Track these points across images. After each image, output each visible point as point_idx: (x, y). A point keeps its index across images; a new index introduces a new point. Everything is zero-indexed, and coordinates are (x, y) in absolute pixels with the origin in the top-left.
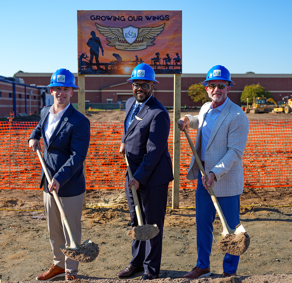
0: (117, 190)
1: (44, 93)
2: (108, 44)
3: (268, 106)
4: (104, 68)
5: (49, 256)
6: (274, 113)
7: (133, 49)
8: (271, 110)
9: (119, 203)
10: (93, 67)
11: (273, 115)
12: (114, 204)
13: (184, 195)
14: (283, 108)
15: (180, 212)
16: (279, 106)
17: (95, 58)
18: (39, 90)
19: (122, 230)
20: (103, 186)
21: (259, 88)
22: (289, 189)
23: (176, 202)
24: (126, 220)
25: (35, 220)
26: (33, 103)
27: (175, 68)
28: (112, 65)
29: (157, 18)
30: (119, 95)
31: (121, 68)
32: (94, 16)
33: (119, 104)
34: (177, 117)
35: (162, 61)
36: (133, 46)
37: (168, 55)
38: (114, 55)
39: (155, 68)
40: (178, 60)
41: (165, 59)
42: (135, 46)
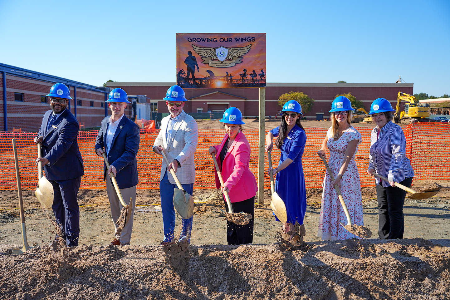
0: (209, 190)
2: (203, 62)
3: (358, 116)
4: (199, 83)
6: (365, 122)
7: (224, 66)
8: (362, 119)
9: (212, 200)
11: (364, 124)
12: (207, 201)
13: (269, 194)
15: (264, 207)
17: (192, 74)
19: (215, 219)
21: (351, 97)
23: (261, 199)
24: (218, 212)
25: (140, 212)
27: (260, 82)
28: (206, 80)
29: (244, 40)
30: (208, 104)
31: (213, 83)
32: (191, 38)
33: (209, 113)
34: (262, 125)
35: (249, 76)
36: (224, 64)
37: (254, 71)
38: (208, 71)
39: (243, 83)
40: (263, 75)
41: (252, 74)
42: (226, 64)
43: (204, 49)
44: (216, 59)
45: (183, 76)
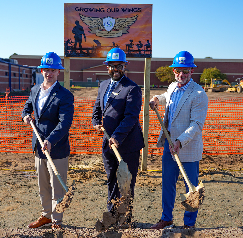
0: (95, 155)
1: (34, 72)
2: (90, 32)
3: (223, 86)
4: (86, 52)
5: (38, 209)
6: (228, 92)
7: (111, 36)
8: (226, 89)
9: (97, 165)
10: (77, 51)
11: (227, 94)
12: (93, 166)
13: (151, 159)
14: (236, 88)
15: (148, 174)
16: (233, 86)
17: (79, 43)
18: (31, 69)
20: (83, 151)
21: (216, 71)
22: (240, 156)
23: (144, 166)
24: (102, 180)
25: (26, 178)
26: (25, 81)
27: (146, 53)
28: (93, 50)
29: (131, 10)
30: (97, 75)
31: (100, 53)
32: (78, 8)
33: (97, 83)
34: (147, 94)
35: (135, 46)
36: (110, 34)
37: (140, 42)
38: (95, 41)
39: (129, 53)
40: (149, 46)
41: (138, 45)
42: (112, 34)
43: (92, 19)
44: (103, 28)
45: (70, 45)
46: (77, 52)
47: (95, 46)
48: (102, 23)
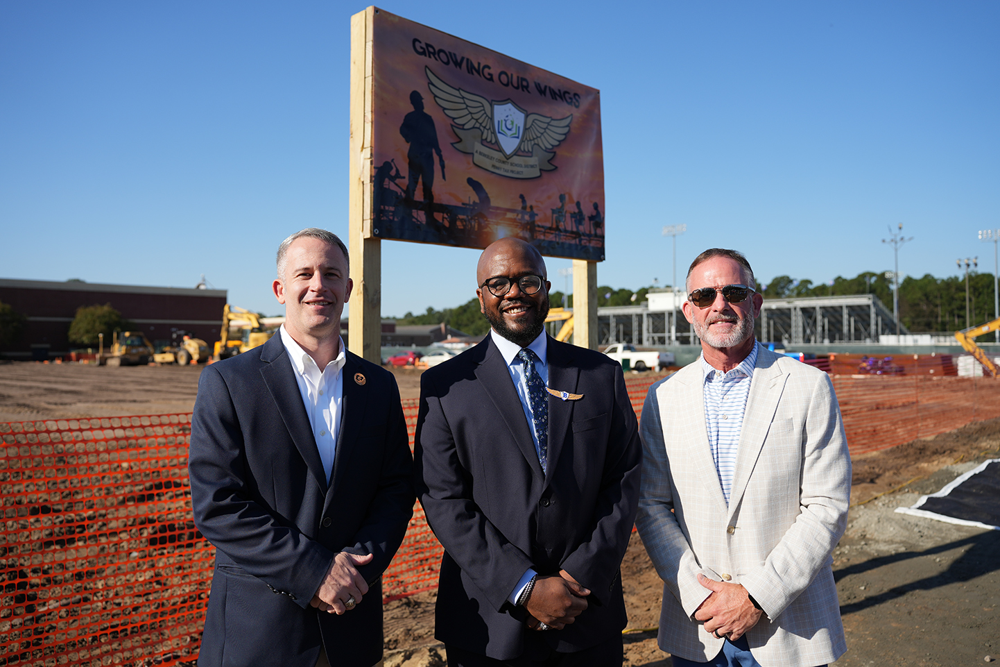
2: (455, 145)
4: (447, 224)
10: (414, 212)
17: (424, 184)
27: (592, 243)
32: (421, 42)
36: (511, 164)
37: (579, 205)
38: (470, 181)
39: (557, 240)
41: (574, 214)
42: (516, 165)
43: (463, 98)
44: (493, 141)
45: (393, 187)
46: (414, 220)
47: (474, 202)
48: (491, 119)
